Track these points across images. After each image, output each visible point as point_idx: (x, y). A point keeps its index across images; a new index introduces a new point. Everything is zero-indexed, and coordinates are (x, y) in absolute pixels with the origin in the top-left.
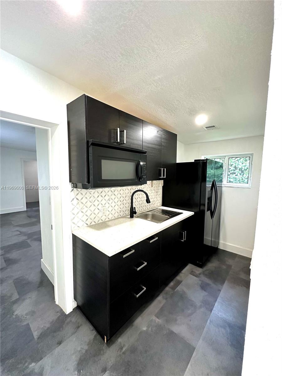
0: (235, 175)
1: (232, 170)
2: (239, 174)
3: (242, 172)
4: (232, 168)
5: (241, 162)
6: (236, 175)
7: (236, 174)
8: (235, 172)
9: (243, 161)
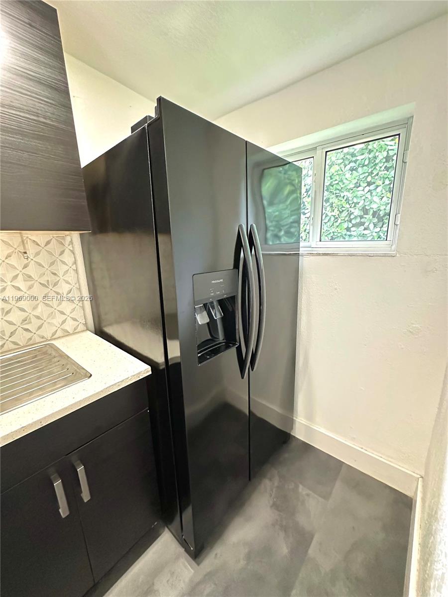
0: (362, 228)
1: (356, 217)
2: (371, 226)
3: (381, 219)
4: (357, 212)
5: (379, 194)
6: (365, 229)
7: (366, 224)
8: (363, 220)
9: (384, 192)
